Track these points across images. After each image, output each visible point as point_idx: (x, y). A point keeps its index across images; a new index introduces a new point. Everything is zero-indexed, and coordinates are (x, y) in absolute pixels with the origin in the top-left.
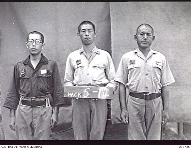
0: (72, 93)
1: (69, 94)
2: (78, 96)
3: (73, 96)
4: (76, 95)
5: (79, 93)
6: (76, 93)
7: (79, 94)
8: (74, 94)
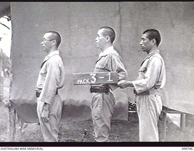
0: (81, 80)
1: (78, 82)
2: (87, 83)
3: (82, 83)
4: (85, 82)
5: (87, 79)
6: (85, 80)
7: (87, 81)
8: (83, 81)
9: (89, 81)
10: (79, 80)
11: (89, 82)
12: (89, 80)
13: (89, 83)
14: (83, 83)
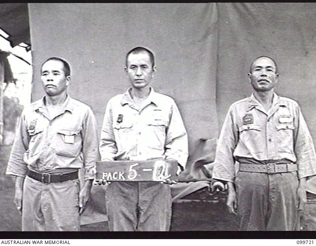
0: (110, 174)
1: (104, 176)
2: (120, 178)
3: (111, 179)
4: (115, 177)
5: (120, 173)
6: (116, 173)
7: (120, 175)
8: (112, 176)
9: (123, 175)
10: (106, 174)
11: (123, 177)
12: (123, 173)
13: (124, 179)
14: (113, 179)
